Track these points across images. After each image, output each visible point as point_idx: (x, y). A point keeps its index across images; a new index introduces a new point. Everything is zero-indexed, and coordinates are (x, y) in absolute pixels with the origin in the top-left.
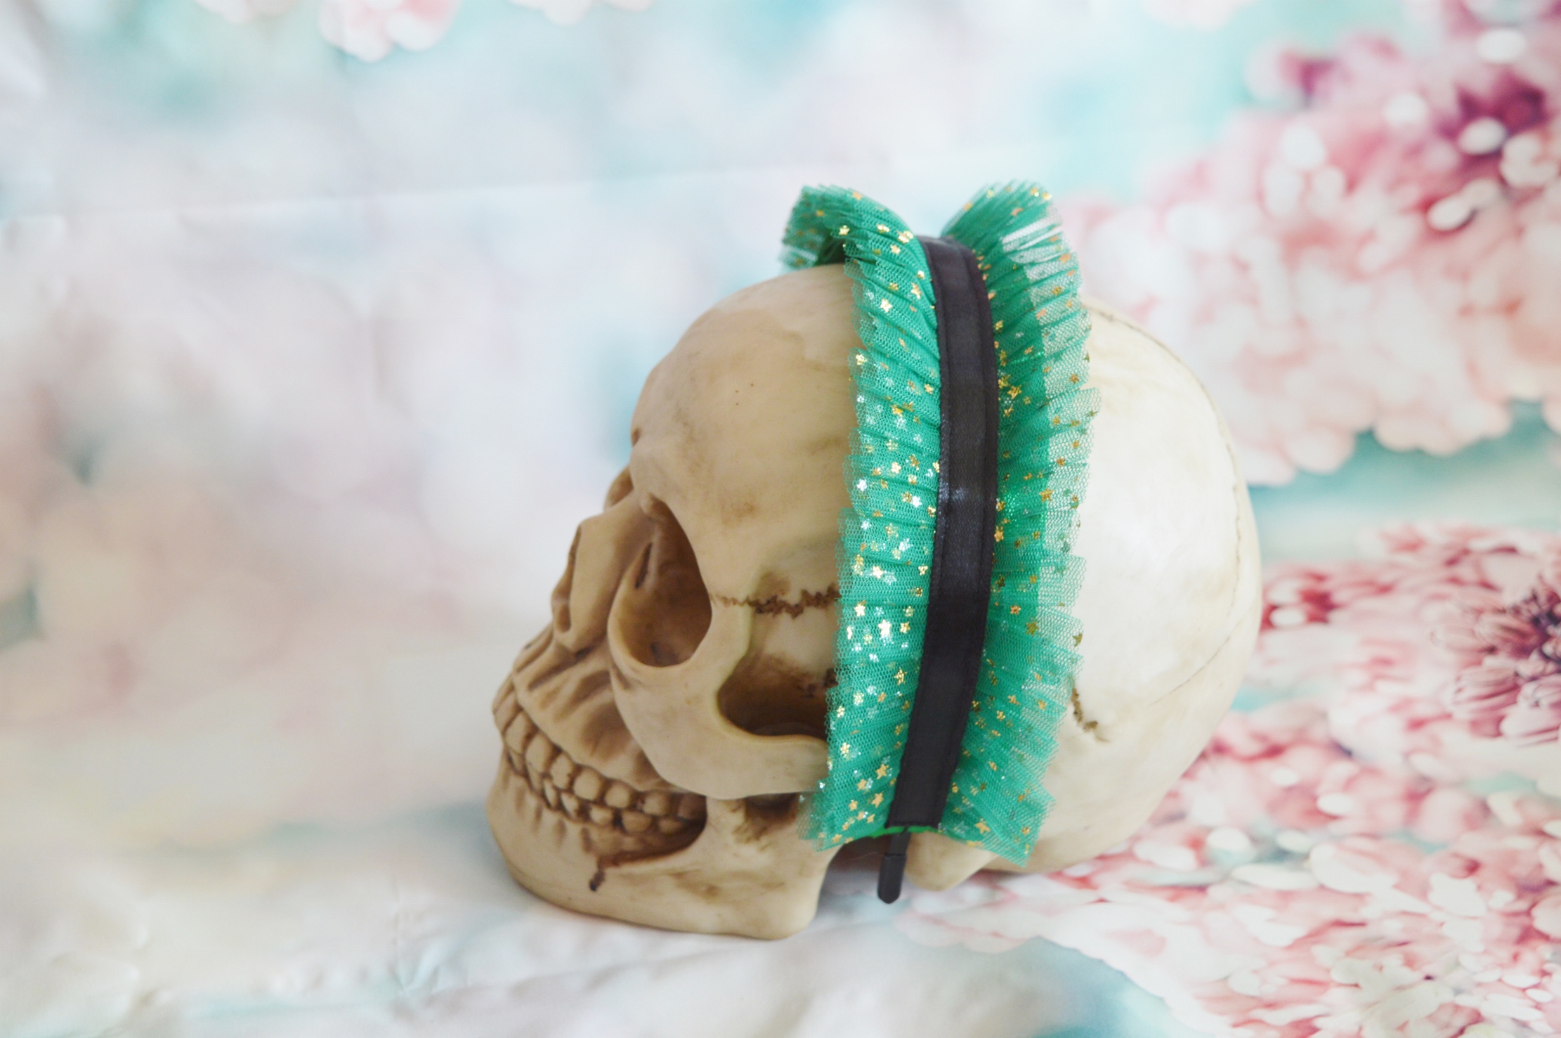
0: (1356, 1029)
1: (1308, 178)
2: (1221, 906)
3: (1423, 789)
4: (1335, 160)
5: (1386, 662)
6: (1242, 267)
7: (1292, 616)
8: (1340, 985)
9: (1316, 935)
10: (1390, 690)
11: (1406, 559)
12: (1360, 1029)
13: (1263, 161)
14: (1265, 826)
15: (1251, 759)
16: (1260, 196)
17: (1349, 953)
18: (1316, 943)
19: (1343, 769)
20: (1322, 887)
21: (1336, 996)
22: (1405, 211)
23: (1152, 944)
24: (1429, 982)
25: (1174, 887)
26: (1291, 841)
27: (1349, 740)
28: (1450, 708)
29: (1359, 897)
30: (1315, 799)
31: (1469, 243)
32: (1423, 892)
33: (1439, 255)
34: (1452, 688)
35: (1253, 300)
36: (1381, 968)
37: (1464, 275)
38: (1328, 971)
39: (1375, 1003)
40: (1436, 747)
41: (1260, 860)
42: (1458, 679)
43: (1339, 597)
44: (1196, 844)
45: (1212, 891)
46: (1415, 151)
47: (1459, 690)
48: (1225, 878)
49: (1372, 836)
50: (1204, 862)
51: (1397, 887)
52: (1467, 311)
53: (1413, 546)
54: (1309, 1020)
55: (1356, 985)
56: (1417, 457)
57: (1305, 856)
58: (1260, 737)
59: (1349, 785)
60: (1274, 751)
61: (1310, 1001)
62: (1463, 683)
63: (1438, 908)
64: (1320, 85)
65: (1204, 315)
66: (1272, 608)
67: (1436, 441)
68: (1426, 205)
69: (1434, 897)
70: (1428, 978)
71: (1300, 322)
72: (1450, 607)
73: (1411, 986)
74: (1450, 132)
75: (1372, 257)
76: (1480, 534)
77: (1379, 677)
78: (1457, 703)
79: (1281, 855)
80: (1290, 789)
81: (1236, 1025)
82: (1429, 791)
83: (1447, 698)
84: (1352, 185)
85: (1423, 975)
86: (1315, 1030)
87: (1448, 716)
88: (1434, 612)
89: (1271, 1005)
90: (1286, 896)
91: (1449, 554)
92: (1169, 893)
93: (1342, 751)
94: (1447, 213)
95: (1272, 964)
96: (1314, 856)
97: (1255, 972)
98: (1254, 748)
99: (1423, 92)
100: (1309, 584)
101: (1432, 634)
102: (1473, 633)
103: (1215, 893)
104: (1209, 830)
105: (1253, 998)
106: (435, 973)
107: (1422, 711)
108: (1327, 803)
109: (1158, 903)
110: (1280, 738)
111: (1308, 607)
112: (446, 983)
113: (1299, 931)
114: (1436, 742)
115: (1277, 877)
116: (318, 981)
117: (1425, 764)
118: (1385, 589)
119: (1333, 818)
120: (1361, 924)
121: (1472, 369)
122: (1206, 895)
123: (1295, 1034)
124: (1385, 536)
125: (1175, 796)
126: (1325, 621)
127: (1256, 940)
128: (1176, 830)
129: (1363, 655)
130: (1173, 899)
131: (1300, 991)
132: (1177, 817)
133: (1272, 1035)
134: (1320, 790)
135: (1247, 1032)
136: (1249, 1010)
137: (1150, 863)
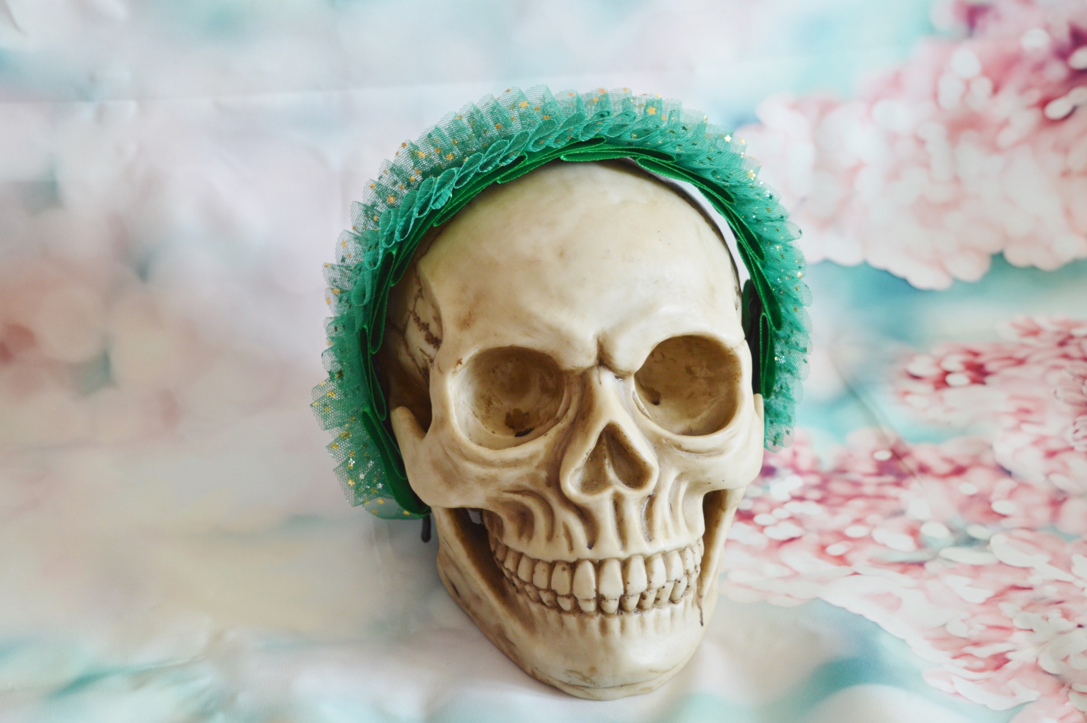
0: (1034, 660)
1: (968, 84)
2: (935, 576)
3: (1060, 498)
4: (986, 72)
5: (1027, 411)
6: (921, 142)
7: (959, 379)
8: (1020, 630)
9: (1000, 596)
10: (1031, 431)
11: (1030, 341)
12: (1037, 660)
13: (939, 72)
14: (959, 521)
15: (945, 476)
16: (935, 96)
17: (1024, 608)
18: (1001, 601)
19: (1006, 484)
20: (1001, 563)
21: (1019, 637)
22: (1030, 107)
23: (894, 604)
24: (1080, 629)
25: (902, 563)
26: (976, 531)
27: (1008, 465)
28: (1072, 444)
29: (1026, 569)
30: (990, 504)
31: (1070, 129)
32: (1068, 567)
33: (1050, 137)
34: (1071, 429)
35: (927, 166)
36: (1047, 619)
37: (1065, 150)
38: (1011, 620)
39: (1046, 642)
40: (1065, 470)
41: (957, 544)
42: (1075, 423)
43: (990, 367)
44: (914, 532)
45: (927, 565)
46: (1039, 67)
47: (1076, 431)
48: (935, 557)
49: (1030, 529)
50: (920, 545)
51: (1050, 563)
52: (1066, 174)
53: (1035, 332)
54: (1003, 654)
55: (1031, 630)
56: (1032, 272)
57: (987, 542)
58: (949, 461)
60: (959, 471)
61: (1002, 641)
62: (1077, 427)
63: (1079, 578)
64: (980, 22)
65: (894, 175)
66: (947, 373)
67: (1045, 262)
68: (1044, 103)
69: (1075, 570)
70: (1080, 626)
71: (957, 180)
72: (1065, 374)
73: (1069, 632)
74: (1063, 54)
75: (1007, 137)
76: (1078, 325)
77: (1024, 422)
78: (1076, 440)
79: (971, 541)
80: (973, 497)
81: (955, 658)
82: (1065, 500)
83: (1069, 435)
84: (996, 89)
85: (1076, 625)
86: (1007, 661)
87: (1072, 449)
88: (1055, 377)
89: (976, 644)
90: (977, 569)
91: (1060, 338)
92: (899, 568)
93: (1006, 472)
94: (1057, 109)
95: (974, 615)
96: (993, 542)
97: (963, 621)
98: (945, 468)
99: (1047, 28)
100: (969, 358)
101: (1055, 392)
102: (1081, 392)
103: (929, 566)
104: (922, 523)
105: (964, 638)
107: (1054, 445)
108: (999, 506)
109: (893, 574)
110: (963, 462)
111: (969, 373)
113: (989, 593)
114: (1065, 466)
115: (969, 556)
117: (1060, 481)
118: (1021, 362)
119: (1004, 516)
120: (1030, 588)
121: (1068, 213)
122: (924, 568)
123: (995, 663)
124: (1015, 326)
125: (896, 499)
126: (983, 383)
127: (961, 599)
128: (898, 522)
129: (1012, 406)
130: (903, 572)
131: (994, 634)
132: (899, 513)
133: (979, 664)
134: (993, 498)
135: (962, 662)
136: (963, 647)
137: (884, 545)
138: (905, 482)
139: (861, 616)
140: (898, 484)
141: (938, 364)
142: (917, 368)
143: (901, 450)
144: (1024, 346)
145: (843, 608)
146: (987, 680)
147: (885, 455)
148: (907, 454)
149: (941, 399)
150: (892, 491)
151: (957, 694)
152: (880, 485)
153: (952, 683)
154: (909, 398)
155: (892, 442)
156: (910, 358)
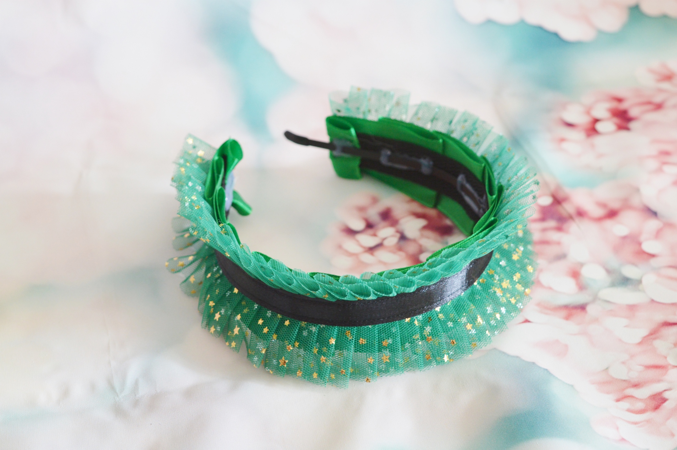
2: (596, 320)
5: (667, 153)
7: (607, 126)
8: (674, 367)
9: (654, 334)
10: (671, 172)
11: (666, 85)
14: (614, 262)
15: (599, 219)
17: (675, 345)
18: (655, 339)
19: (653, 224)
20: (653, 301)
21: (673, 374)
25: (566, 307)
26: (630, 271)
27: (654, 206)
30: (640, 244)
38: (666, 358)
41: (613, 285)
43: (633, 112)
44: (575, 274)
45: (588, 308)
48: (595, 298)
49: (675, 267)
50: (582, 287)
53: (669, 77)
54: (660, 394)
56: (664, 20)
57: (640, 282)
58: (603, 205)
59: (658, 234)
60: (612, 214)
61: (659, 381)
66: (596, 121)
77: (665, 163)
79: (625, 281)
80: (625, 238)
81: (618, 400)
86: (665, 400)
89: (636, 386)
90: (632, 308)
92: (564, 313)
93: (653, 214)
95: (632, 356)
96: (644, 281)
97: (623, 363)
98: (599, 212)
100: (614, 105)
103: (591, 310)
104: (582, 265)
105: (625, 381)
106: (136, 383)
108: (649, 246)
110: (615, 205)
111: (616, 120)
112: (144, 391)
113: (644, 332)
115: (624, 296)
116: (66, 393)
118: (659, 107)
119: (653, 256)
122: (586, 312)
123: (653, 404)
124: (652, 71)
125: (559, 243)
126: (627, 129)
127: (620, 340)
128: (562, 265)
129: (654, 150)
130: (567, 318)
131: (652, 374)
132: (562, 257)
133: (640, 405)
134: (642, 238)
135: (625, 404)
136: (624, 389)
137: (550, 288)
138: (565, 226)
139: (534, 363)
140: (559, 229)
141: (588, 112)
142: (570, 117)
143: (560, 195)
144: (661, 91)
145: (517, 357)
146: (648, 421)
147: (546, 201)
148: (566, 199)
149: (593, 146)
150: (554, 236)
151: (623, 440)
152: (544, 230)
153: (617, 428)
154: (565, 145)
155: (553, 187)
156: (564, 106)
